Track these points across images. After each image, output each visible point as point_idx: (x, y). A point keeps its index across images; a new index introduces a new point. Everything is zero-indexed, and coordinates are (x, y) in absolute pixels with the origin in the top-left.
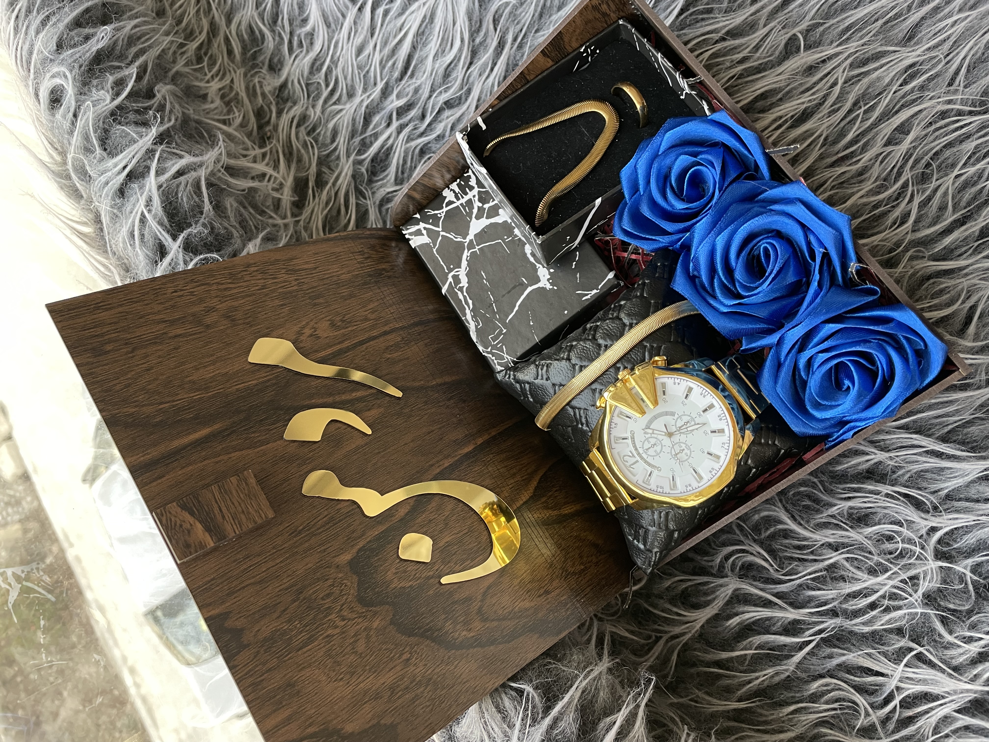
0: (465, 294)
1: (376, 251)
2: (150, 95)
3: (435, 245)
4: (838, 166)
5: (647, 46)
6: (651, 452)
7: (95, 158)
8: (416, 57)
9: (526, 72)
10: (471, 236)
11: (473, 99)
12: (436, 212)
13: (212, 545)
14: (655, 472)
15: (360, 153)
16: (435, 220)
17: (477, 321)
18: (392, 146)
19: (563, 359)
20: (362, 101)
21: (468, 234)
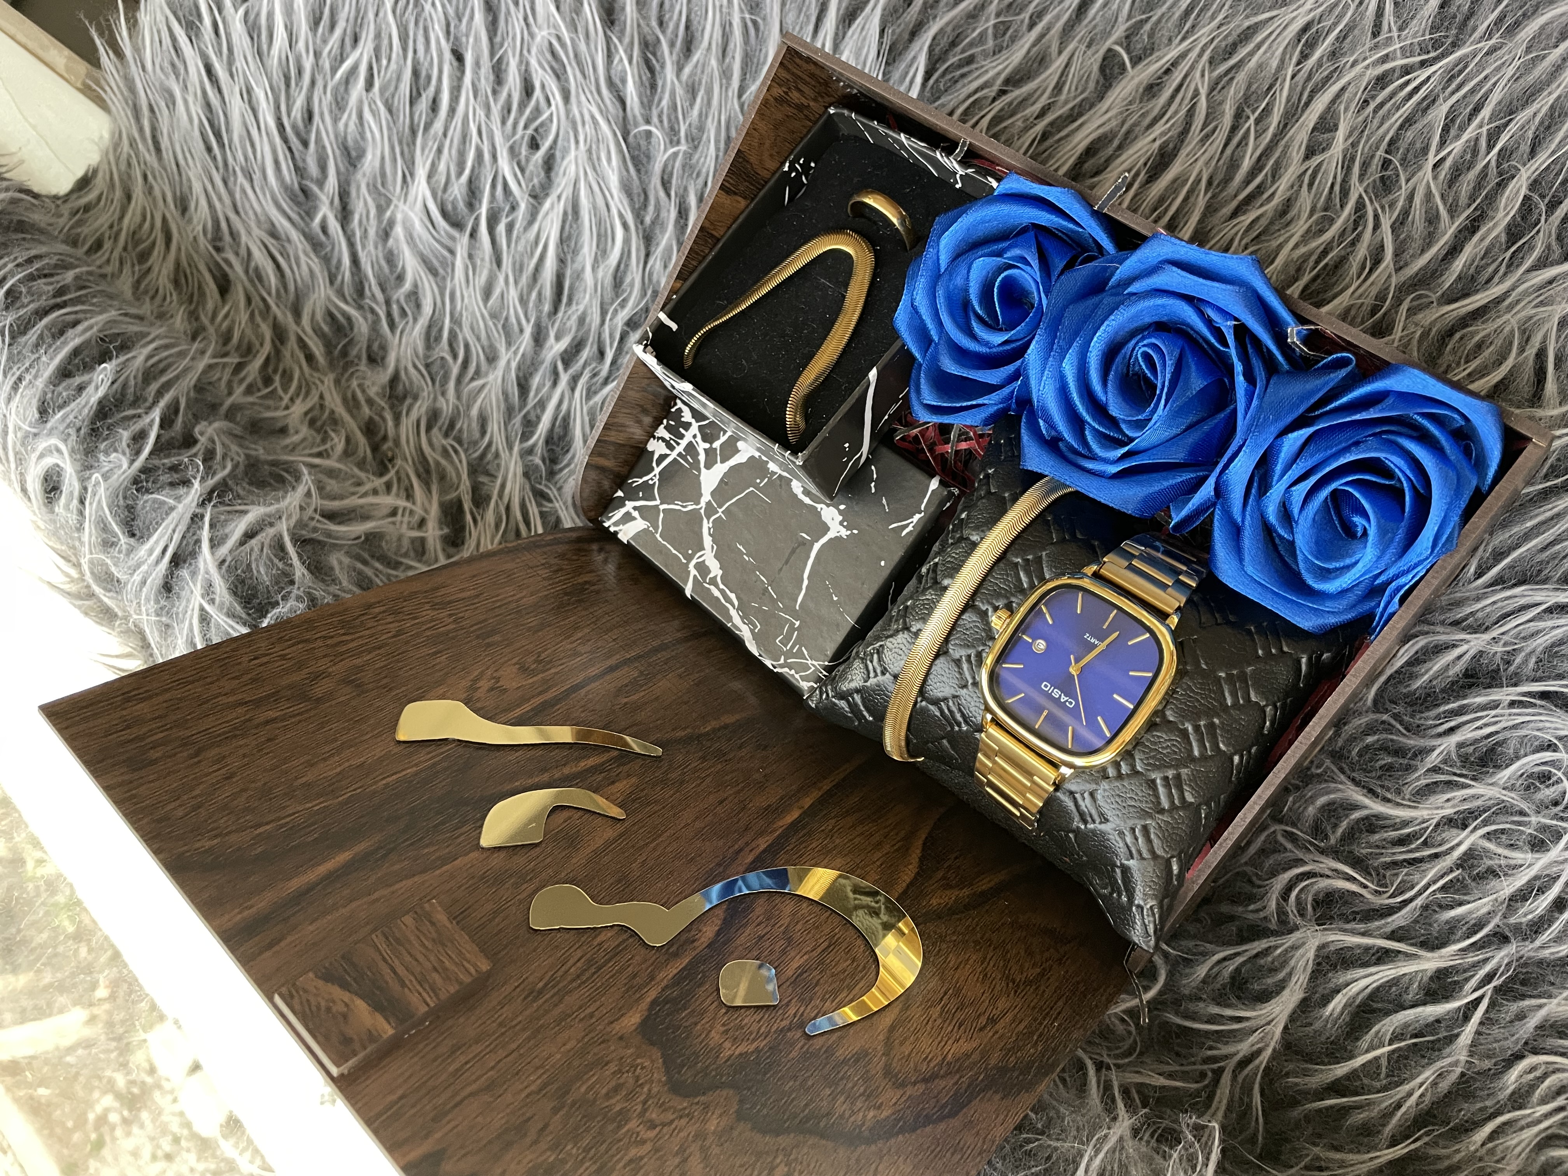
0: (722, 586)
1: (569, 560)
2: (189, 441)
3: (656, 528)
5: (882, 130)
7: (120, 552)
8: (568, 273)
9: (709, 226)
10: (706, 497)
12: (645, 479)
15: (525, 437)
16: (647, 490)
17: (750, 622)
18: (568, 413)
19: (898, 631)
20: (509, 362)
21: (701, 495)
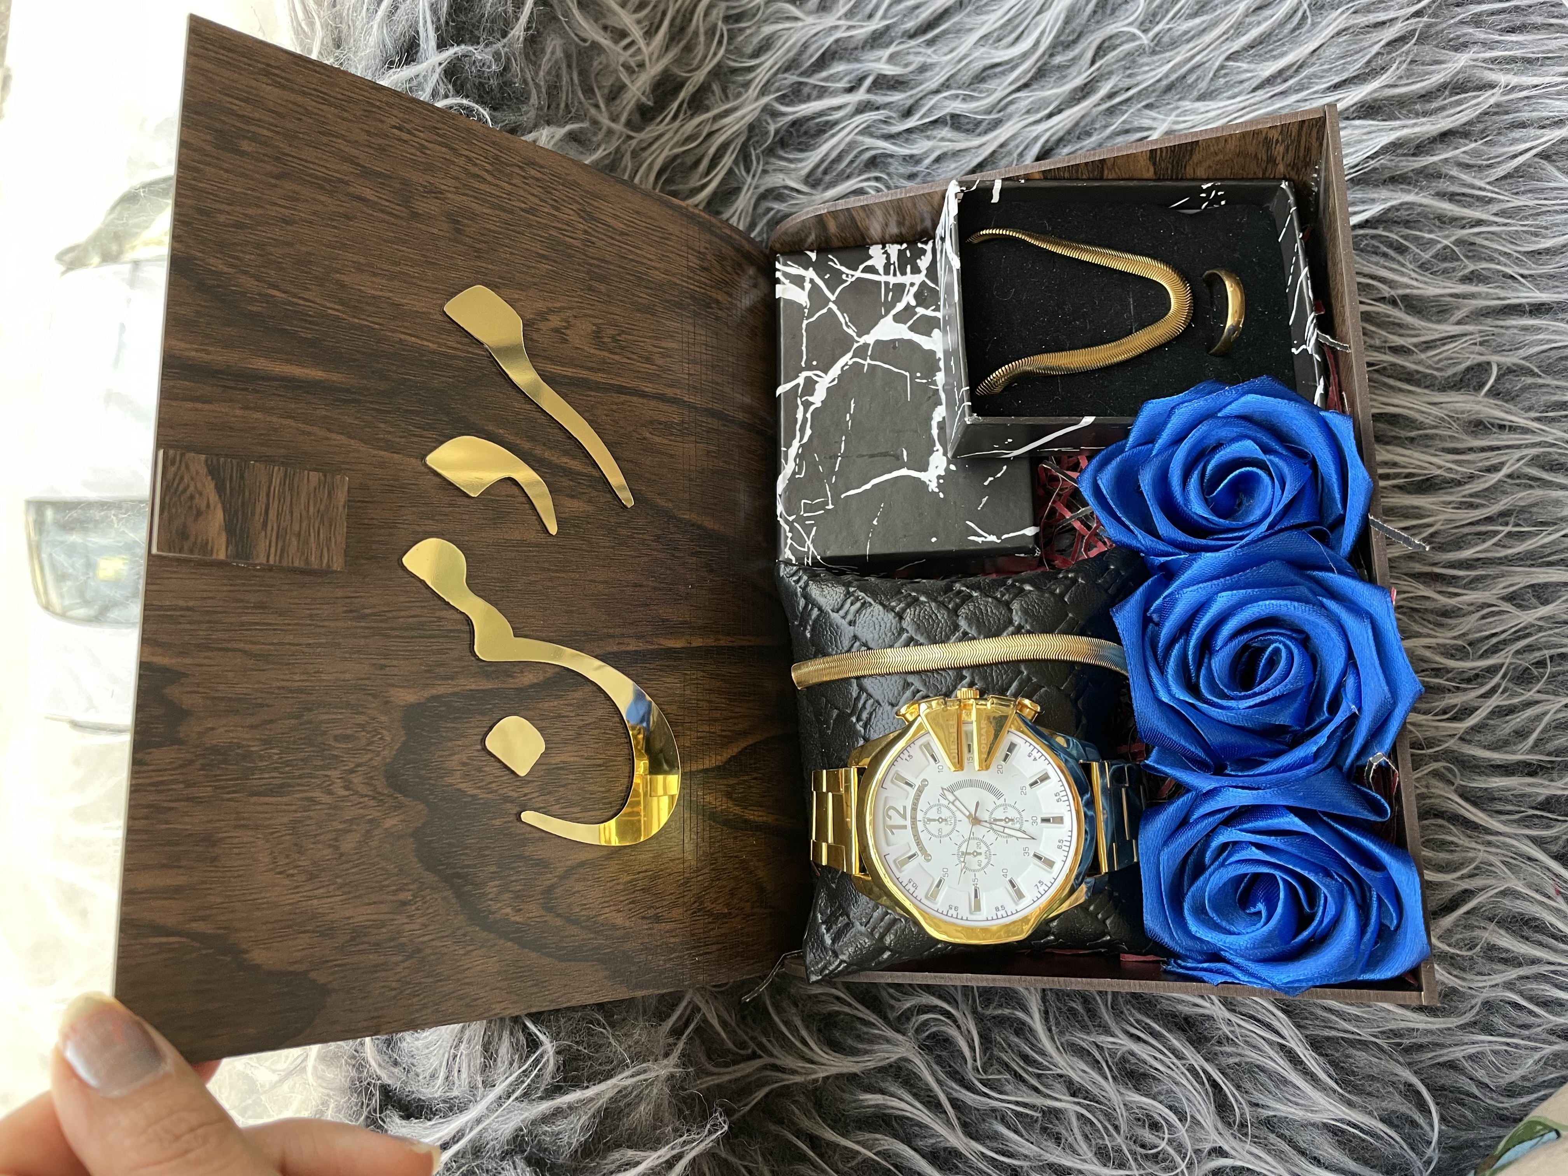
0: (809, 415)
1: (723, 266)
3: (810, 315)
4: (1424, 583)
5: (1298, 245)
6: (933, 827)
8: (956, 19)
9: (1109, 164)
10: (870, 339)
11: (995, 138)
12: (843, 269)
13: (222, 556)
14: (920, 858)
15: (782, 99)
16: (835, 279)
17: (800, 466)
18: (836, 123)
19: (893, 609)
20: (836, 27)
21: (868, 333)
